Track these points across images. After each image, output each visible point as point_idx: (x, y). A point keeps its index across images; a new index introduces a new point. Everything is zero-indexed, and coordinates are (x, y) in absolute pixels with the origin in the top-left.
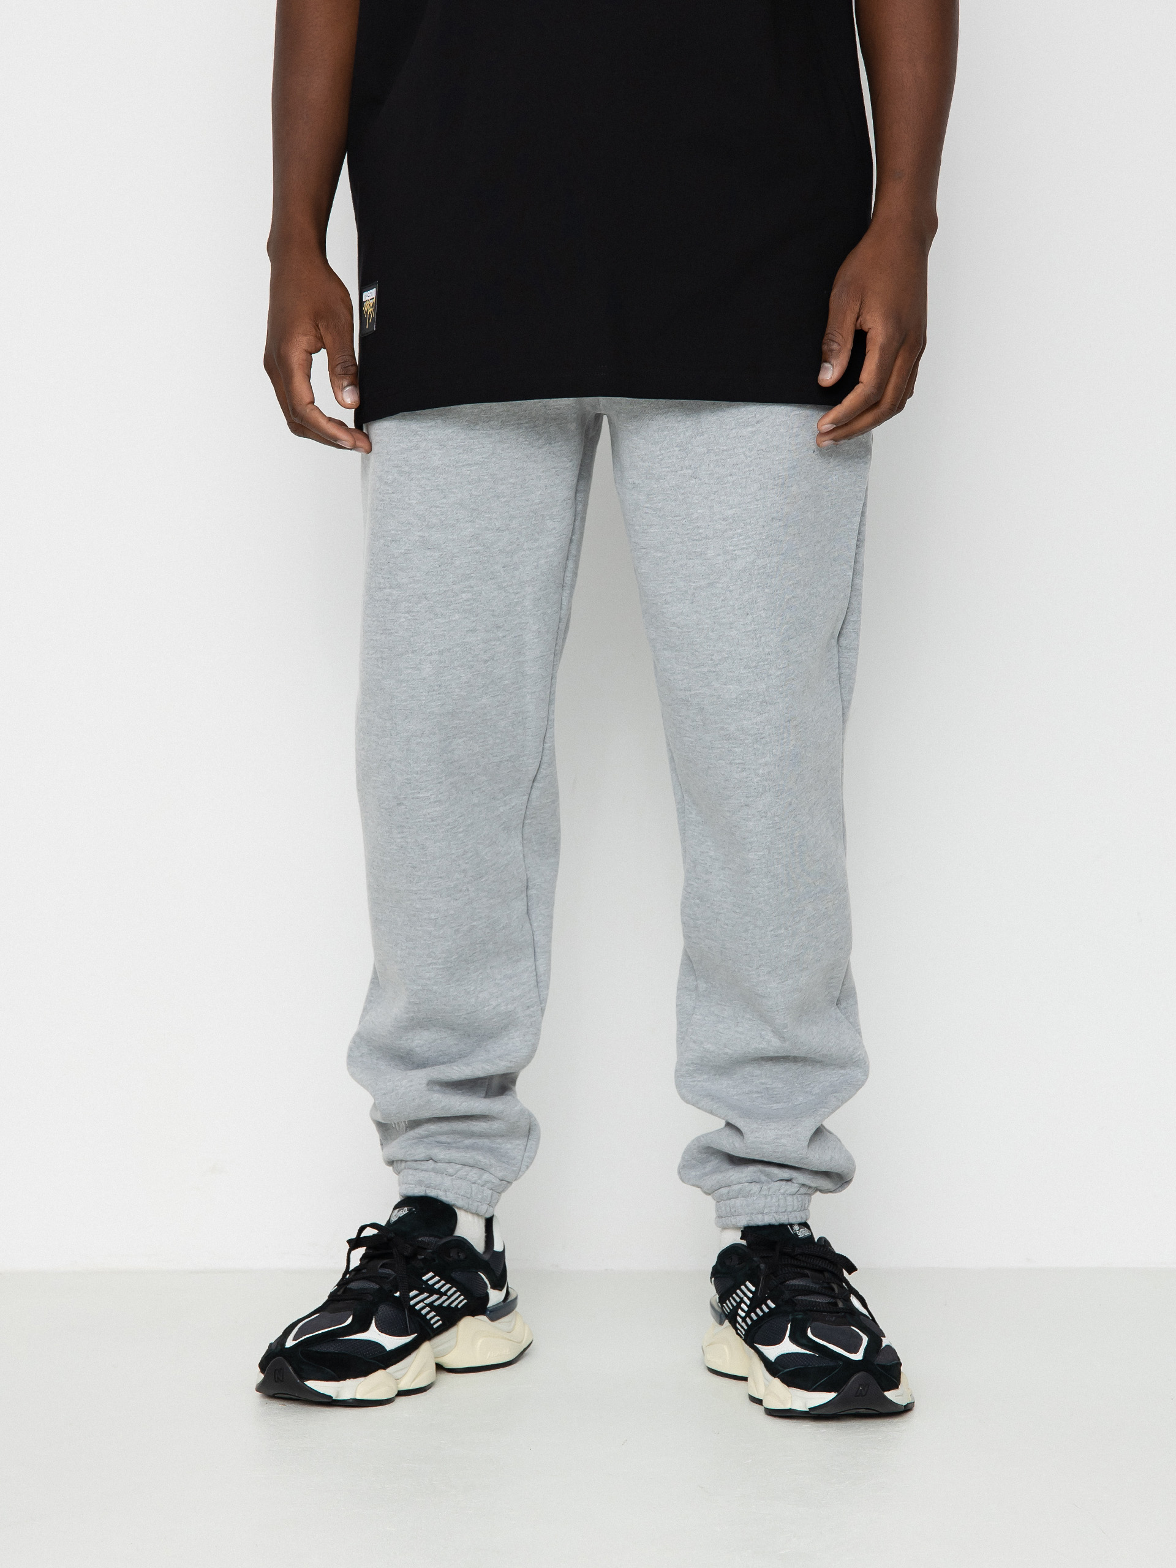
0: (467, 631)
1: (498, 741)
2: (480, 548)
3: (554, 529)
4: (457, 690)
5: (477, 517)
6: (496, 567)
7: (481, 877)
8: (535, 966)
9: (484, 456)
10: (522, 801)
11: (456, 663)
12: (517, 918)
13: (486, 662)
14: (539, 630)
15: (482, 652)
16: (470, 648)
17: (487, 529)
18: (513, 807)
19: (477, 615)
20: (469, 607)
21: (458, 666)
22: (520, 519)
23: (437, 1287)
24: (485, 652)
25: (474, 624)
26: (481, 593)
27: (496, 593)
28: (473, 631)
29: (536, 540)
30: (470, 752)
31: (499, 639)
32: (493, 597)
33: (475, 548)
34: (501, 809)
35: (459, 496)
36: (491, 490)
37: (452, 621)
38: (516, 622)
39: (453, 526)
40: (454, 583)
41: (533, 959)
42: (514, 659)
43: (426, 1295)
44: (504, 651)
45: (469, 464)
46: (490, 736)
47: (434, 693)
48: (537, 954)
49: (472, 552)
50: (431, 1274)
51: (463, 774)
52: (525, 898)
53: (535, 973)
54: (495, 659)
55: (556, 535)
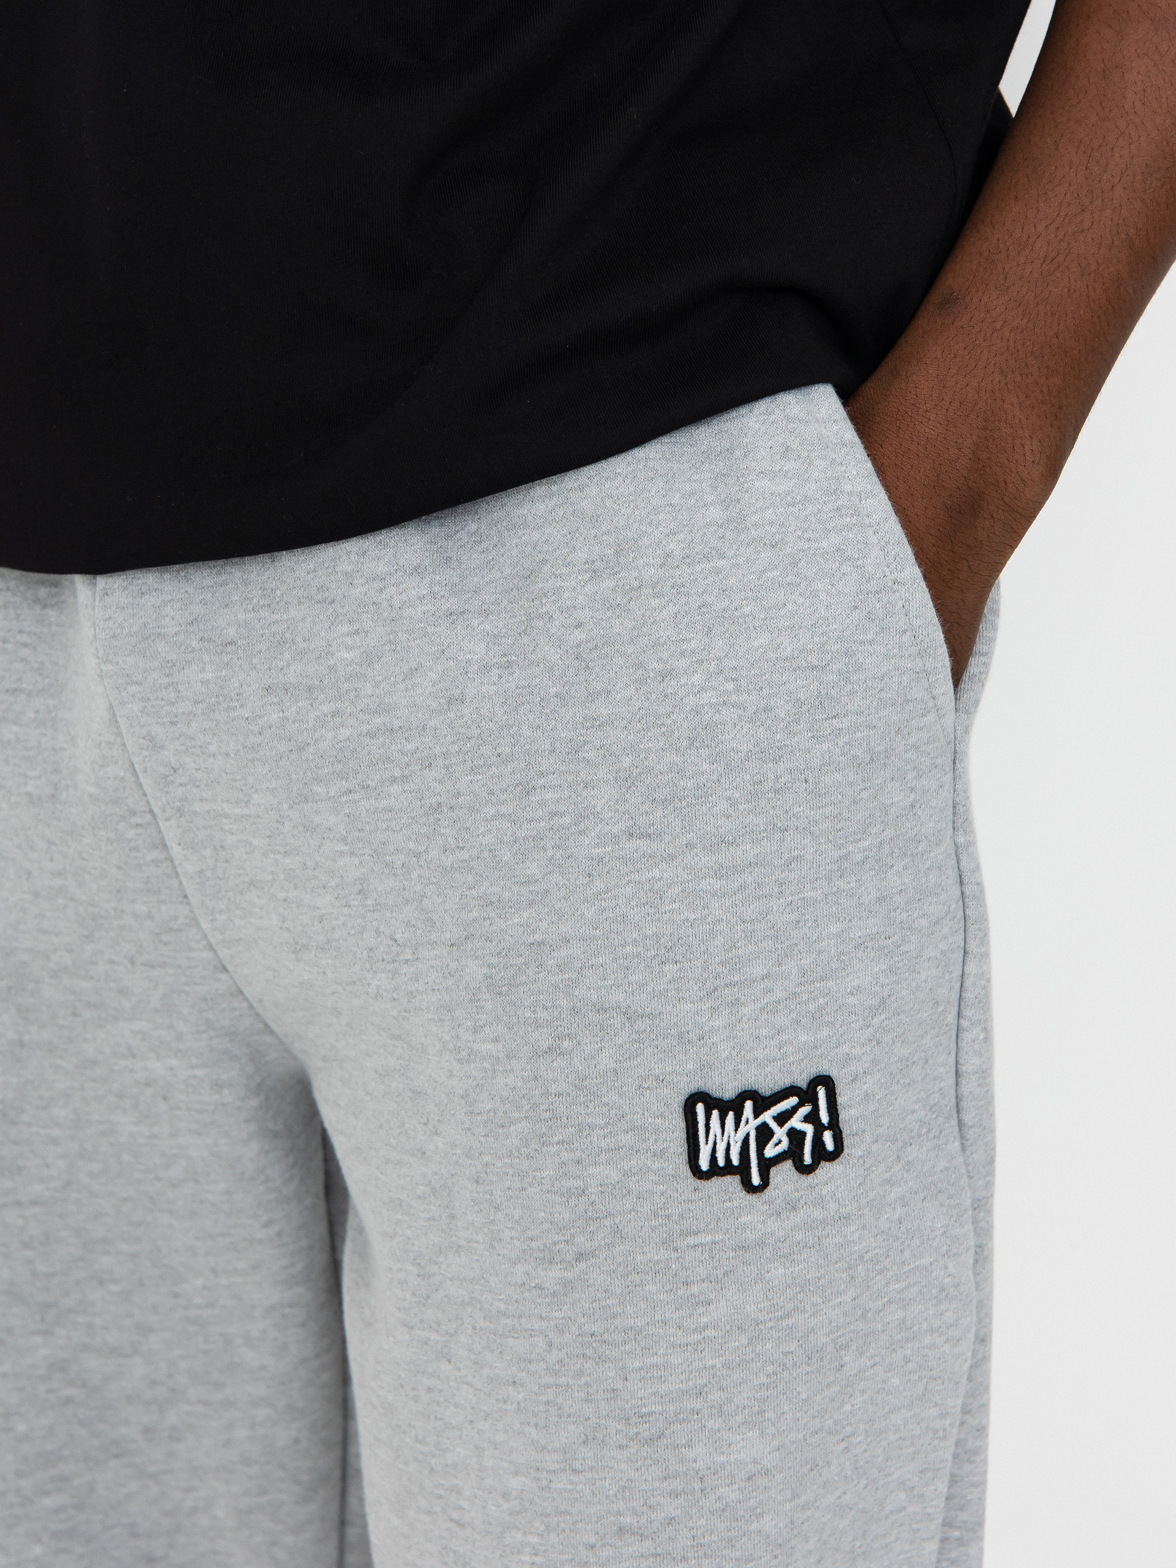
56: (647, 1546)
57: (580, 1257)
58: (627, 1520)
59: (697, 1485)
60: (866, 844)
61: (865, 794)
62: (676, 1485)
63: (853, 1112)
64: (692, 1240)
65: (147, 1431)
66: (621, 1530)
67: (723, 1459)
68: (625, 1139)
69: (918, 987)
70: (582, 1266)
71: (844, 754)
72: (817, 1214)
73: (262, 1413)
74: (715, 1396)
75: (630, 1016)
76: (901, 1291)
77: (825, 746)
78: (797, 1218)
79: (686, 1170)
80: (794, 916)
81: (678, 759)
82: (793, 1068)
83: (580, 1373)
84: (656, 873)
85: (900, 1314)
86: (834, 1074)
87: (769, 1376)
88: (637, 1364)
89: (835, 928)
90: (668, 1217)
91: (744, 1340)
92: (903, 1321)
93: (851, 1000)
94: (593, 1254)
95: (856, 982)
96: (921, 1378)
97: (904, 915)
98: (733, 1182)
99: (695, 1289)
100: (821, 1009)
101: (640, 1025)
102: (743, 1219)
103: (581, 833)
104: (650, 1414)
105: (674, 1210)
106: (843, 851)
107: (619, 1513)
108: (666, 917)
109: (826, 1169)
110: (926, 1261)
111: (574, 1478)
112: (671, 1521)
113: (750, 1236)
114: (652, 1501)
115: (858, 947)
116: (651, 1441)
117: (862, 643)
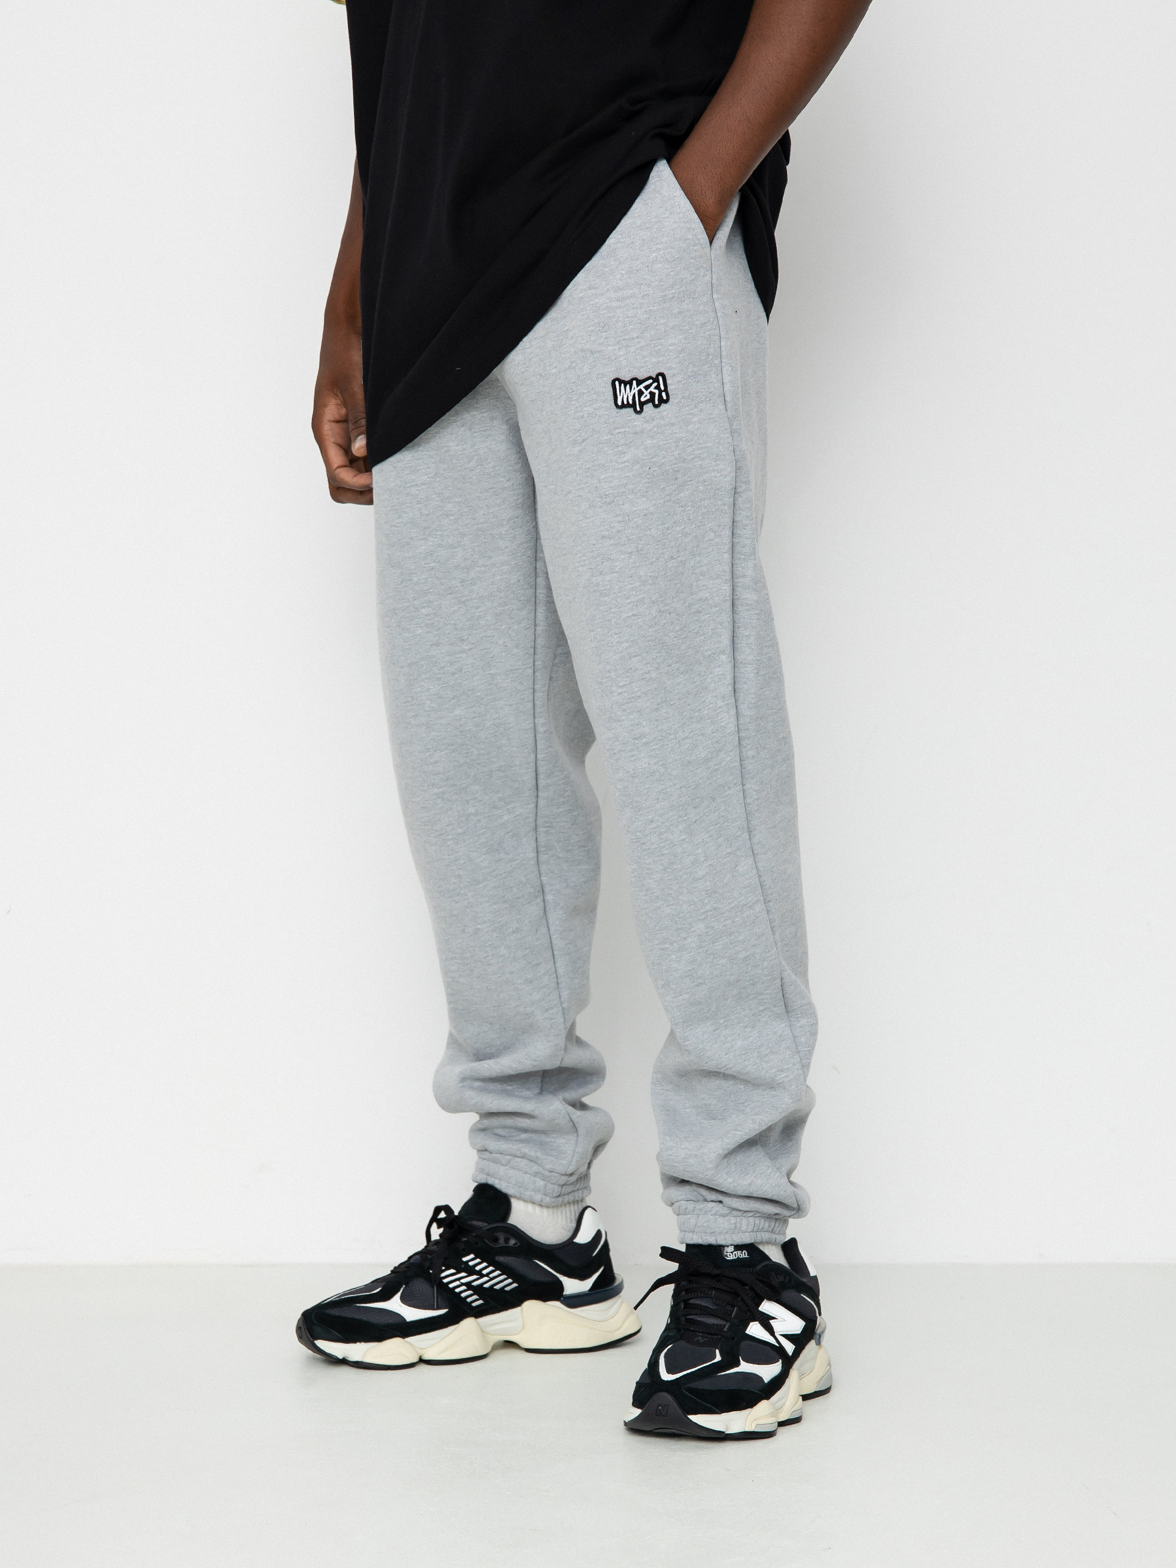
0: (431, 645)
1: (482, 752)
2: (435, 564)
3: (507, 547)
4: (428, 702)
5: (429, 535)
6: (453, 582)
7: (479, 883)
8: (555, 968)
9: (429, 476)
10: (528, 810)
11: (423, 676)
12: (530, 922)
13: (454, 674)
14: (505, 644)
15: (449, 664)
16: (436, 661)
17: (440, 545)
18: (518, 815)
19: (439, 629)
20: (431, 622)
21: (426, 679)
22: (470, 537)
23: (478, 1268)
24: (451, 664)
25: (437, 638)
26: (440, 607)
27: (456, 608)
28: (437, 644)
29: (490, 557)
30: (456, 763)
31: (464, 651)
32: (454, 611)
33: (430, 565)
34: (506, 818)
35: (411, 514)
36: (440, 508)
37: (416, 635)
38: (481, 636)
39: (408, 544)
40: (414, 599)
41: (552, 962)
42: (484, 671)
43: (463, 1274)
44: (472, 663)
45: (417, 485)
46: (472, 746)
47: (408, 704)
48: (556, 957)
49: (427, 568)
50: (472, 1256)
51: (454, 785)
52: (542, 903)
53: (555, 976)
54: (463, 671)
55: (508, 554)
56: (612, 542)
57: (584, 441)
58: (605, 533)
59: (627, 518)
60: (673, 291)
61: (672, 273)
62: (620, 518)
63: (673, 387)
64: (617, 431)
65: (462, 581)
66: (603, 537)
67: (635, 509)
68: (594, 397)
69: (697, 346)
70: (584, 443)
71: (662, 257)
72: (662, 422)
73: (506, 568)
74: (630, 486)
75: (592, 353)
76: (700, 454)
77: (654, 255)
78: (655, 423)
79: (613, 405)
80: (647, 316)
81: (604, 262)
82: (650, 370)
83: (586, 483)
84: (597, 300)
85: (700, 463)
86: (665, 373)
87: (649, 479)
88: (604, 476)
89: (662, 321)
90: (609, 423)
91: (639, 466)
92: (701, 465)
93: (670, 347)
94: (587, 439)
95: (672, 341)
96: (712, 488)
97: (690, 320)
98: (631, 410)
99: (620, 448)
100: (659, 350)
101: (597, 355)
102: (635, 423)
103: (575, 290)
104: (609, 494)
105: (611, 421)
106: (664, 293)
107: (602, 531)
108: (601, 316)
109: (663, 406)
110: (710, 444)
111: (587, 521)
112: (619, 531)
113: (638, 429)
114: (612, 525)
115: (672, 328)
116: (610, 503)
117: (664, 218)
